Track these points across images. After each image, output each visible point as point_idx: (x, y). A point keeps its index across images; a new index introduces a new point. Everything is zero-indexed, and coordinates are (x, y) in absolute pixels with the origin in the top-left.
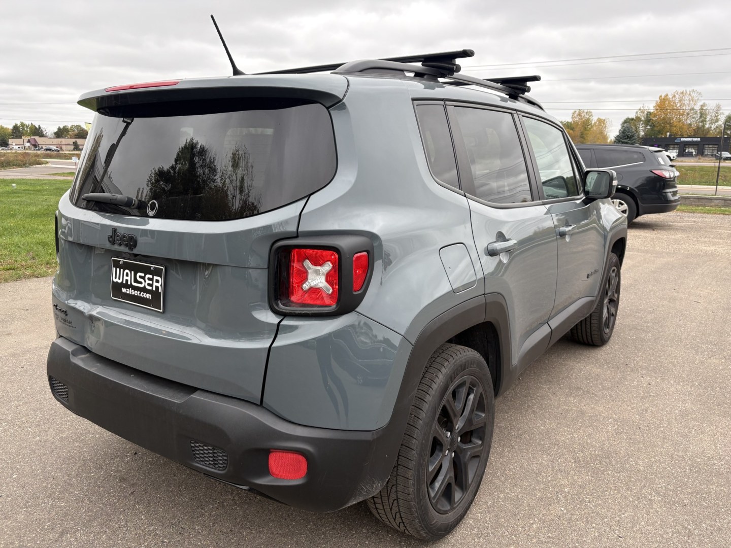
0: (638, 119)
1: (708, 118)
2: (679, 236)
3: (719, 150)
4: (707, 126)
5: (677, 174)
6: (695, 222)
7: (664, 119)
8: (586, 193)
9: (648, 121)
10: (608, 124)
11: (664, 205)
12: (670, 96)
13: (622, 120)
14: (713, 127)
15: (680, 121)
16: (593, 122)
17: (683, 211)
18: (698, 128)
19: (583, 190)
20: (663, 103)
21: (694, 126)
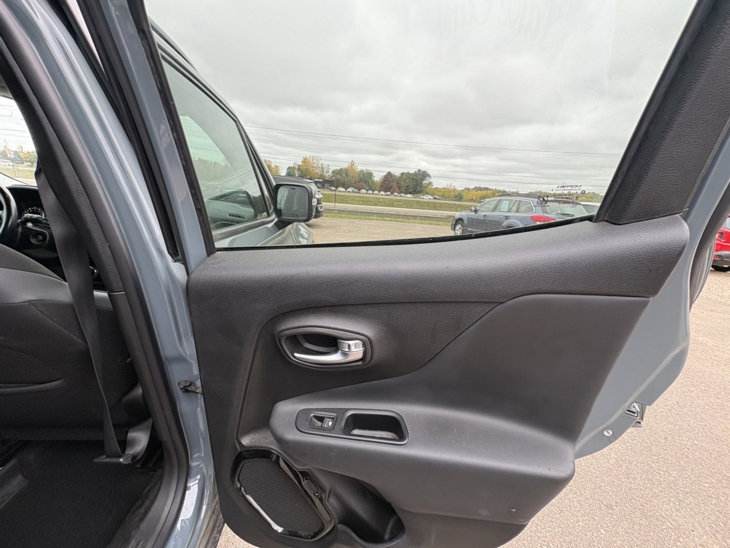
0: (294, 168)
1: (325, 170)
2: (326, 231)
3: (330, 186)
4: (325, 174)
5: (322, 196)
6: (331, 223)
7: (306, 169)
8: (278, 212)
9: (299, 169)
10: (280, 168)
11: (318, 214)
12: (308, 157)
13: (287, 168)
14: (327, 175)
15: (313, 170)
16: (272, 167)
17: (327, 217)
18: (321, 175)
19: (274, 209)
20: (305, 161)
21: (319, 174)
